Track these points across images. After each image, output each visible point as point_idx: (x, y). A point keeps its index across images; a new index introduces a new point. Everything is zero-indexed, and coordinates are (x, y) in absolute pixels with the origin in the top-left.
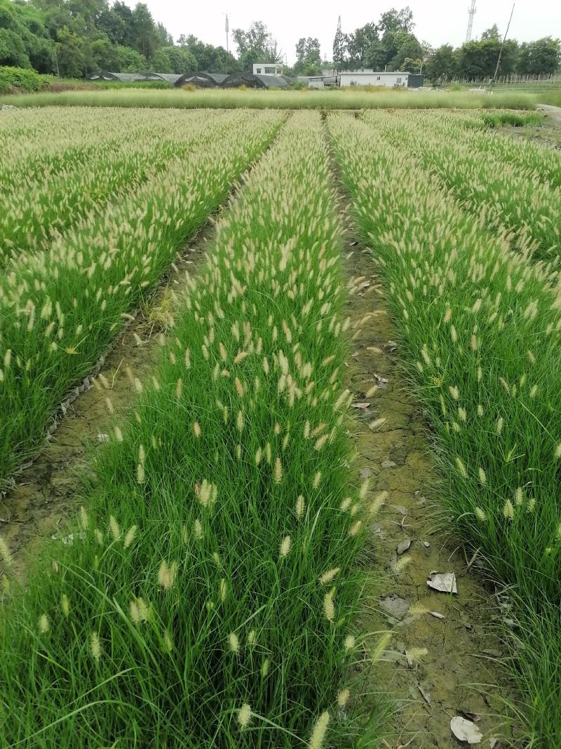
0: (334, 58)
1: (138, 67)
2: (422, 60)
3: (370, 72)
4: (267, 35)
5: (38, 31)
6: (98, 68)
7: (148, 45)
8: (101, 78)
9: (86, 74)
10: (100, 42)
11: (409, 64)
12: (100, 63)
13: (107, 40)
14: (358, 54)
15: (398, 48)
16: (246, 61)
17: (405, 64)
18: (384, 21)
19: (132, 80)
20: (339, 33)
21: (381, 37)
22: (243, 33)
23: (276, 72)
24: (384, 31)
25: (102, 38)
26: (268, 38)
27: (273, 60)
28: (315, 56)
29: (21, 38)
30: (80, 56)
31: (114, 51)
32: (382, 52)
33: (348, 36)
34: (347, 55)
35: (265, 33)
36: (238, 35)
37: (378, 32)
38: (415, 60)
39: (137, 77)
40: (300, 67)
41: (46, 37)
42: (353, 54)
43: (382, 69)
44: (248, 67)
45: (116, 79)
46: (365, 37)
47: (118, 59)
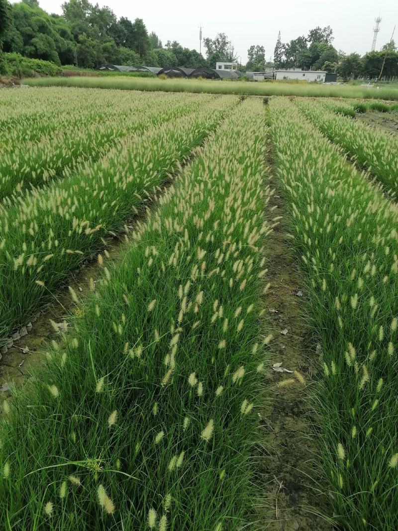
0: (275, 60)
1: (134, 62)
2: (337, 63)
3: (300, 70)
4: (227, 43)
5: (66, 36)
6: (106, 62)
7: (142, 47)
8: (107, 69)
9: (96, 66)
10: (108, 44)
11: (328, 66)
12: (106, 58)
13: (113, 43)
14: (292, 58)
15: (320, 54)
16: (212, 60)
17: (325, 66)
18: (312, 35)
19: (128, 71)
20: (279, 43)
21: (308, 47)
22: (211, 41)
23: (232, 68)
24: (311, 42)
25: (110, 41)
26: (228, 45)
27: (231, 60)
28: (261, 58)
29: (53, 40)
30: (93, 53)
31: (117, 51)
32: (309, 57)
33: (286, 45)
34: (284, 58)
35: (226, 41)
36: (207, 42)
37: (307, 42)
38: (332, 63)
39: (131, 68)
40: (250, 66)
41: (71, 40)
42: (288, 57)
43: (308, 68)
44: (213, 65)
45: (116, 69)
46: (297, 46)
47: (120, 56)
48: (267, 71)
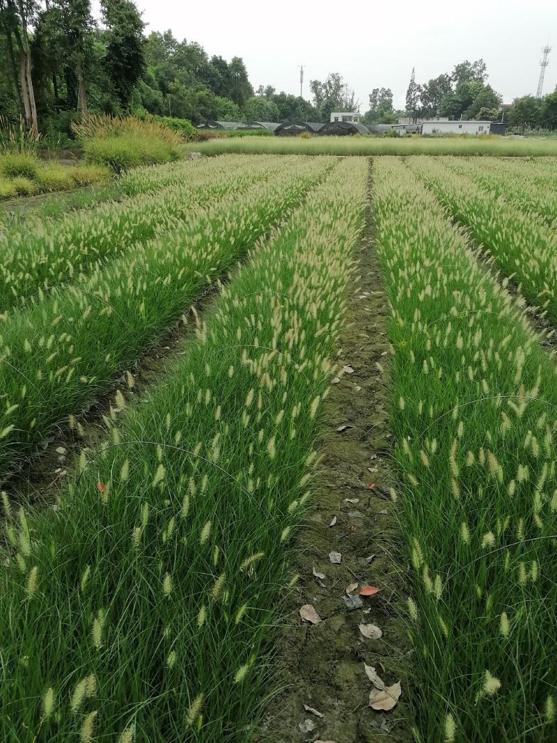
1: (232, 116)
4: (342, 86)
6: (202, 117)
7: (240, 96)
8: (207, 127)
10: (202, 93)
11: (484, 113)
12: (202, 112)
14: (431, 103)
16: (323, 110)
18: (457, 72)
20: (412, 83)
21: (454, 88)
22: (320, 83)
23: (353, 120)
24: (456, 82)
25: (203, 89)
26: (344, 89)
27: (350, 109)
28: (387, 105)
31: (213, 101)
32: (458, 102)
33: (422, 86)
34: (419, 104)
38: (491, 110)
39: (240, 125)
40: (371, 116)
41: (156, 89)
42: (425, 104)
43: (457, 117)
44: (326, 116)
45: (220, 127)
46: (438, 87)
47: (218, 109)
48: (402, 122)
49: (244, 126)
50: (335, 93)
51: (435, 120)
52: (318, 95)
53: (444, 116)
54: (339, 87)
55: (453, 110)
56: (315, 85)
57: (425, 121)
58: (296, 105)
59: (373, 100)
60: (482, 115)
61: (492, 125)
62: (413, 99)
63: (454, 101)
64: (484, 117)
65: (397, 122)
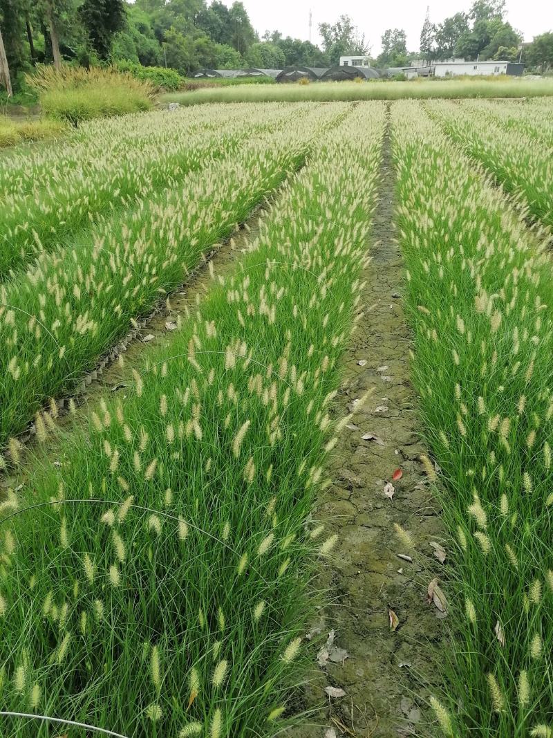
0: (421, 48)
1: (235, 64)
2: (517, 48)
4: (352, 28)
5: (146, 32)
6: (200, 66)
7: (242, 42)
8: (205, 76)
10: (200, 41)
11: (503, 53)
12: (202, 61)
14: (446, 44)
15: (491, 37)
17: (498, 53)
18: (475, 9)
19: (235, 76)
20: (427, 23)
22: (329, 26)
23: (363, 64)
24: (474, 20)
25: (202, 36)
27: (361, 53)
28: (401, 47)
29: (132, 40)
30: (185, 55)
31: (213, 49)
32: (474, 41)
33: (437, 26)
37: (469, 20)
38: (509, 48)
39: (239, 73)
40: (384, 59)
41: (152, 38)
42: (441, 44)
43: (474, 58)
44: (335, 60)
45: (220, 75)
46: (455, 27)
47: (217, 57)
48: (415, 64)
49: (244, 74)
50: (345, 36)
51: (450, 62)
52: (327, 38)
53: (460, 57)
54: (349, 29)
55: (469, 50)
56: (324, 28)
57: (439, 63)
58: (303, 49)
59: (385, 42)
60: (500, 55)
61: (509, 65)
62: (428, 40)
63: (470, 40)
64: (502, 57)
65: (410, 65)
